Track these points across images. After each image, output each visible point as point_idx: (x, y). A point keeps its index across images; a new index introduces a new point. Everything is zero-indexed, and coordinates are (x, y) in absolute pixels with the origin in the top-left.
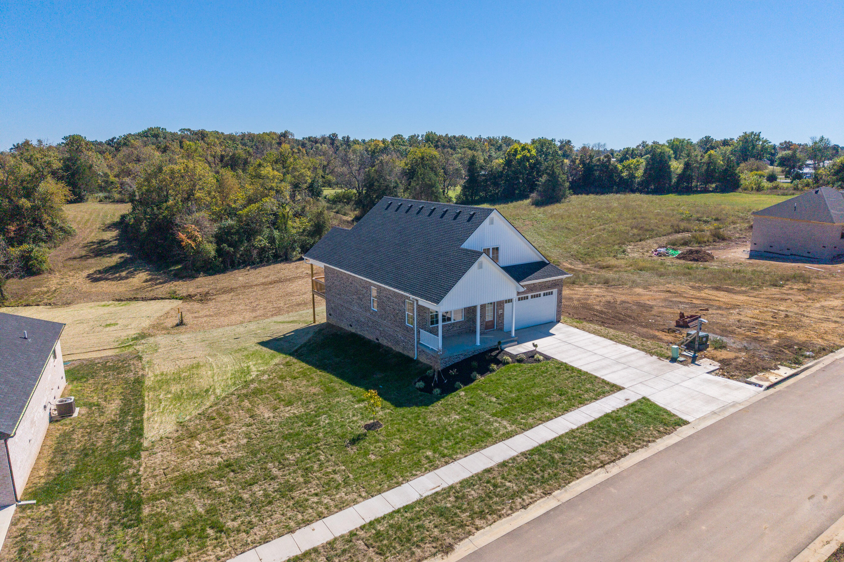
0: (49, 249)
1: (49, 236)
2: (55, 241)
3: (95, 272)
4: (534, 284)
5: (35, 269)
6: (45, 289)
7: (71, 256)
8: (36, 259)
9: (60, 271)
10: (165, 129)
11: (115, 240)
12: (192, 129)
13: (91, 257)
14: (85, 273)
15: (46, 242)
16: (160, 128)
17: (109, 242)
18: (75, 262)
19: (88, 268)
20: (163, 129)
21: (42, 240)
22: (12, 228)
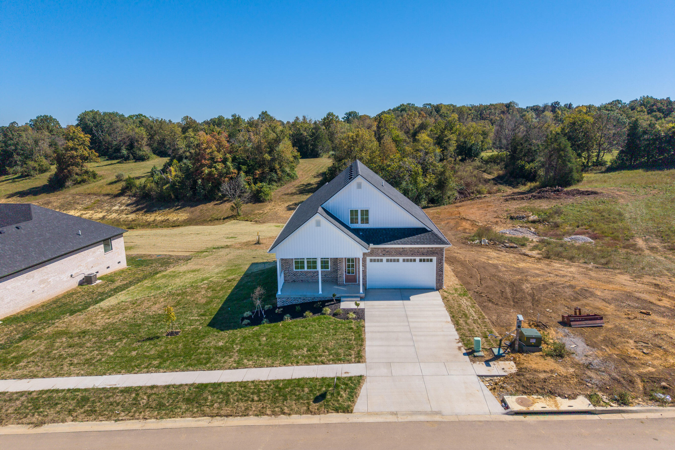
0: (277, 187)
1: (279, 179)
2: (282, 182)
3: (293, 204)
4: (403, 248)
5: (262, 199)
6: (261, 212)
7: (286, 192)
8: (263, 193)
9: (275, 201)
10: (414, 105)
11: (316, 184)
12: (432, 104)
13: (297, 194)
14: (286, 205)
15: (276, 182)
16: (410, 104)
17: (312, 185)
18: (286, 196)
19: (290, 201)
20: (412, 104)
21: (275, 181)
22: (257, 172)
